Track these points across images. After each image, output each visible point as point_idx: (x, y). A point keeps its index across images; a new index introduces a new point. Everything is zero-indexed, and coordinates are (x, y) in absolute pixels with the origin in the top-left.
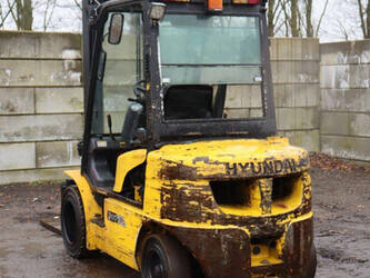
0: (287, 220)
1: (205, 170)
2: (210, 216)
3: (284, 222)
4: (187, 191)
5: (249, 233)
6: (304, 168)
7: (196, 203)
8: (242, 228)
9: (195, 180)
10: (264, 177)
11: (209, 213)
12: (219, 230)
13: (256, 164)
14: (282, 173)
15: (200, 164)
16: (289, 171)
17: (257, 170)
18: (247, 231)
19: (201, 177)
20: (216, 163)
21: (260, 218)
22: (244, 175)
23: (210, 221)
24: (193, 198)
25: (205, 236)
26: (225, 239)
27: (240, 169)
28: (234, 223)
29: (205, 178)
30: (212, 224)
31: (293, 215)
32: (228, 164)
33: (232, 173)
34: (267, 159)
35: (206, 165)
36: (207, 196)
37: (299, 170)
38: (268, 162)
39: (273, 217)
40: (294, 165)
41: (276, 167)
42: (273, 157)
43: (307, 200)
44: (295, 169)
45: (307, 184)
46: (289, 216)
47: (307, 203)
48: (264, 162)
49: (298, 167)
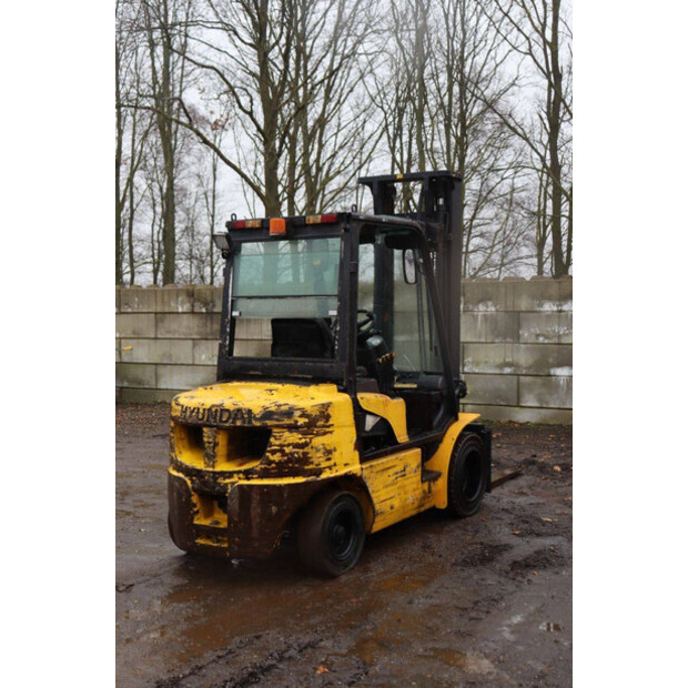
0: (232, 480)
3: (227, 481)
5: (191, 485)
6: (269, 423)
8: (186, 478)
10: (207, 426)
13: (201, 411)
14: (228, 424)
16: (239, 423)
17: (200, 416)
18: (189, 482)
21: (200, 471)
22: (190, 420)
27: (188, 413)
31: (241, 476)
32: (182, 406)
33: (183, 416)
34: (213, 406)
37: (258, 424)
38: (214, 409)
39: (214, 473)
40: (250, 417)
41: (221, 416)
42: (221, 405)
43: (273, 462)
44: (250, 422)
45: (278, 442)
46: (235, 475)
47: (274, 465)
48: (209, 410)
49: (256, 419)
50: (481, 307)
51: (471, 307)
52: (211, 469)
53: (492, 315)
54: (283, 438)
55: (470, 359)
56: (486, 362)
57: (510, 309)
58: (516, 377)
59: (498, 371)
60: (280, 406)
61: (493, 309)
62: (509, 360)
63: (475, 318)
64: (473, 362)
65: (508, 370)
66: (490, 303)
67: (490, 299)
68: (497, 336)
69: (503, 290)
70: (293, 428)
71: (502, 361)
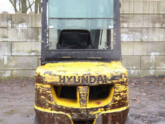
0: (98, 112)
1: (49, 79)
2: (50, 105)
3: (95, 113)
4: (40, 90)
5: (71, 118)
7: (44, 97)
8: (67, 114)
9: (44, 84)
10: (81, 85)
11: (49, 104)
12: (54, 114)
13: (77, 78)
14: (95, 84)
15: (47, 75)
16: (101, 83)
17: (77, 81)
18: (69, 116)
19: (47, 83)
20: (55, 75)
21: (78, 109)
22: (69, 83)
23: (50, 108)
24: (43, 94)
25: (47, 116)
26: (57, 119)
27: (67, 79)
28: (63, 111)
29: (49, 84)
30: (51, 110)
31: (102, 109)
32: (60, 76)
33: (62, 81)
34: (85, 75)
35: (50, 76)
36: (49, 94)
37: (110, 82)
38: (85, 77)
39: (87, 109)
40: (106, 79)
41: (90, 80)
42: (89, 74)
43: (116, 101)
44: (106, 82)
45: (118, 91)
46: (99, 109)
47: (117, 102)
48: (83, 77)
49: (109, 80)
50: (20, 25)
51: (15, 25)
52: (85, 108)
53: (25, 29)
54: (119, 88)
55: (15, 49)
56: (23, 51)
57: (34, 27)
58: (37, 57)
59: (29, 54)
60: (117, 73)
61: (26, 26)
62: (34, 49)
63: (17, 31)
64: (16, 51)
65: (33, 54)
66: (24, 24)
67: (24, 22)
68: (28, 39)
69: (30, 18)
70: (122, 83)
71: (30, 50)
